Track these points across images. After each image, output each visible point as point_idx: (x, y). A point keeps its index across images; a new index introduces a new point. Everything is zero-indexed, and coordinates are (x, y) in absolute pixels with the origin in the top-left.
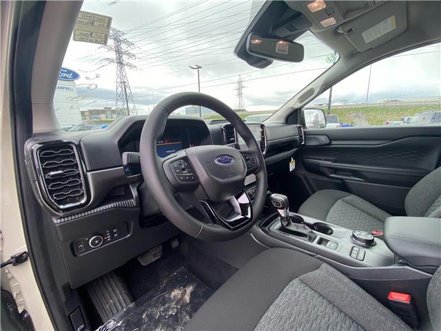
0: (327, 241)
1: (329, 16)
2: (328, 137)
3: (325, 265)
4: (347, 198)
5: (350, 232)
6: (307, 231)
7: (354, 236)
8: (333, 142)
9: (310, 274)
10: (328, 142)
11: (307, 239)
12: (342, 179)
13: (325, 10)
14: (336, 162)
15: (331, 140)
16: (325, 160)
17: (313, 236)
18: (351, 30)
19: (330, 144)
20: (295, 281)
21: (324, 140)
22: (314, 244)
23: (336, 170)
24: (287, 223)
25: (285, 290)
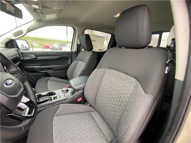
0: (56, 97)
1: (37, 5)
2: (35, 55)
3: (60, 105)
4: (50, 79)
5: (61, 90)
6: (48, 98)
7: (62, 91)
8: (38, 57)
9: (58, 111)
10: (36, 57)
11: (50, 101)
12: (46, 72)
13: (36, 2)
14: (41, 66)
15: (37, 56)
16: (36, 65)
17: (51, 98)
18: (42, 12)
19: (37, 58)
20: (55, 118)
21: (33, 56)
22: (53, 101)
23: (42, 69)
24: (38, 100)
25: (53, 123)
